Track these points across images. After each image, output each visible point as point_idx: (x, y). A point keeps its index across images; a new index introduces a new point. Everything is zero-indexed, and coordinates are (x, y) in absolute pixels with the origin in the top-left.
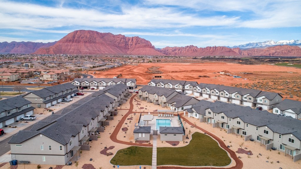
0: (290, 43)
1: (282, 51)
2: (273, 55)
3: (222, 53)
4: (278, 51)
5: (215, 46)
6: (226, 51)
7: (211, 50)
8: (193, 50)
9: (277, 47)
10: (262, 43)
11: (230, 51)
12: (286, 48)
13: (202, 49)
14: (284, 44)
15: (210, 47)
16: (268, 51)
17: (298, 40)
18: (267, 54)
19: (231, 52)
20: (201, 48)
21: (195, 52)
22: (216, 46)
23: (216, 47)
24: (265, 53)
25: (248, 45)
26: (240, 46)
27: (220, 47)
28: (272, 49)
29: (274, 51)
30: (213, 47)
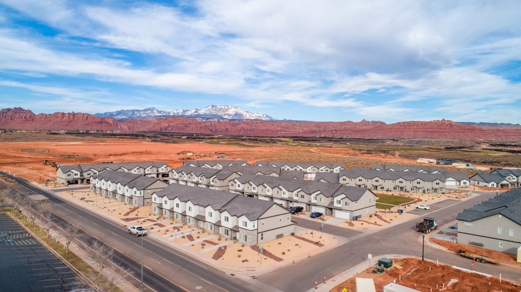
0: (178, 113)
1: (177, 124)
2: (165, 129)
3: (87, 125)
4: (172, 124)
5: (73, 112)
6: (95, 122)
7: (64, 119)
8: (25, 118)
9: (170, 119)
10: (140, 111)
11: (101, 123)
12: (182, 120)
13: (45, 116)
14: (171, 114)
15: (63, 114)
16: (157, 124)
17: (187, 111)
18: (157, 128)
19: (104, 124)
20: (42, 114)
21: (30, 122)
22: (75, 112)
23: (74, 114)
24: (154, 126)
25: (119, 113)
26: (106, 114)
27: (82, 115)
28: (164, 122)
29: (166, 125)
30: (69, 114)
